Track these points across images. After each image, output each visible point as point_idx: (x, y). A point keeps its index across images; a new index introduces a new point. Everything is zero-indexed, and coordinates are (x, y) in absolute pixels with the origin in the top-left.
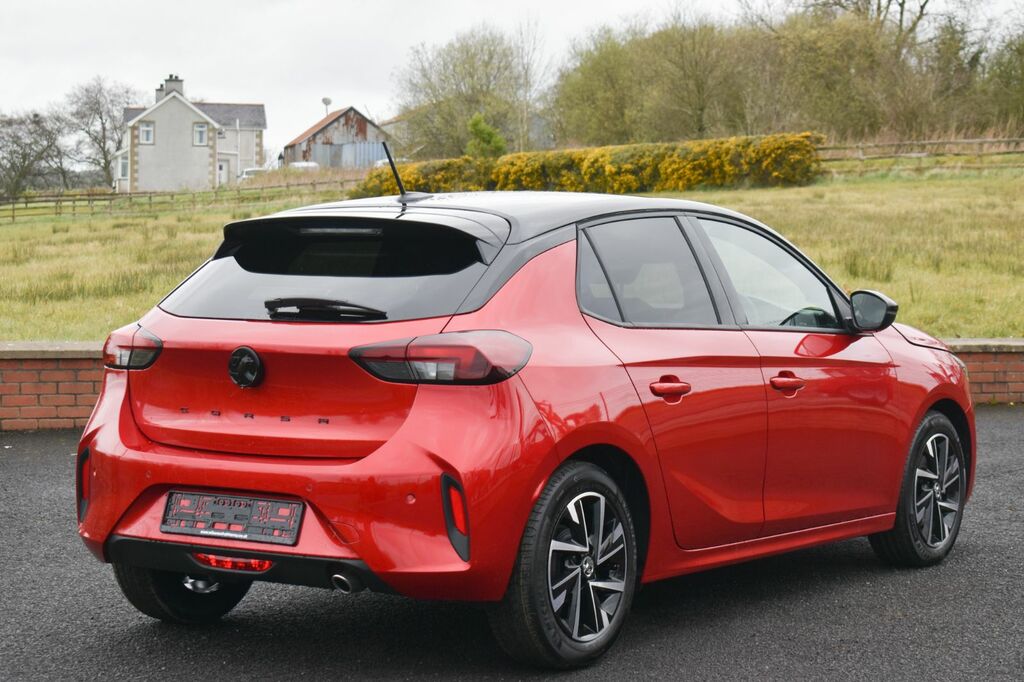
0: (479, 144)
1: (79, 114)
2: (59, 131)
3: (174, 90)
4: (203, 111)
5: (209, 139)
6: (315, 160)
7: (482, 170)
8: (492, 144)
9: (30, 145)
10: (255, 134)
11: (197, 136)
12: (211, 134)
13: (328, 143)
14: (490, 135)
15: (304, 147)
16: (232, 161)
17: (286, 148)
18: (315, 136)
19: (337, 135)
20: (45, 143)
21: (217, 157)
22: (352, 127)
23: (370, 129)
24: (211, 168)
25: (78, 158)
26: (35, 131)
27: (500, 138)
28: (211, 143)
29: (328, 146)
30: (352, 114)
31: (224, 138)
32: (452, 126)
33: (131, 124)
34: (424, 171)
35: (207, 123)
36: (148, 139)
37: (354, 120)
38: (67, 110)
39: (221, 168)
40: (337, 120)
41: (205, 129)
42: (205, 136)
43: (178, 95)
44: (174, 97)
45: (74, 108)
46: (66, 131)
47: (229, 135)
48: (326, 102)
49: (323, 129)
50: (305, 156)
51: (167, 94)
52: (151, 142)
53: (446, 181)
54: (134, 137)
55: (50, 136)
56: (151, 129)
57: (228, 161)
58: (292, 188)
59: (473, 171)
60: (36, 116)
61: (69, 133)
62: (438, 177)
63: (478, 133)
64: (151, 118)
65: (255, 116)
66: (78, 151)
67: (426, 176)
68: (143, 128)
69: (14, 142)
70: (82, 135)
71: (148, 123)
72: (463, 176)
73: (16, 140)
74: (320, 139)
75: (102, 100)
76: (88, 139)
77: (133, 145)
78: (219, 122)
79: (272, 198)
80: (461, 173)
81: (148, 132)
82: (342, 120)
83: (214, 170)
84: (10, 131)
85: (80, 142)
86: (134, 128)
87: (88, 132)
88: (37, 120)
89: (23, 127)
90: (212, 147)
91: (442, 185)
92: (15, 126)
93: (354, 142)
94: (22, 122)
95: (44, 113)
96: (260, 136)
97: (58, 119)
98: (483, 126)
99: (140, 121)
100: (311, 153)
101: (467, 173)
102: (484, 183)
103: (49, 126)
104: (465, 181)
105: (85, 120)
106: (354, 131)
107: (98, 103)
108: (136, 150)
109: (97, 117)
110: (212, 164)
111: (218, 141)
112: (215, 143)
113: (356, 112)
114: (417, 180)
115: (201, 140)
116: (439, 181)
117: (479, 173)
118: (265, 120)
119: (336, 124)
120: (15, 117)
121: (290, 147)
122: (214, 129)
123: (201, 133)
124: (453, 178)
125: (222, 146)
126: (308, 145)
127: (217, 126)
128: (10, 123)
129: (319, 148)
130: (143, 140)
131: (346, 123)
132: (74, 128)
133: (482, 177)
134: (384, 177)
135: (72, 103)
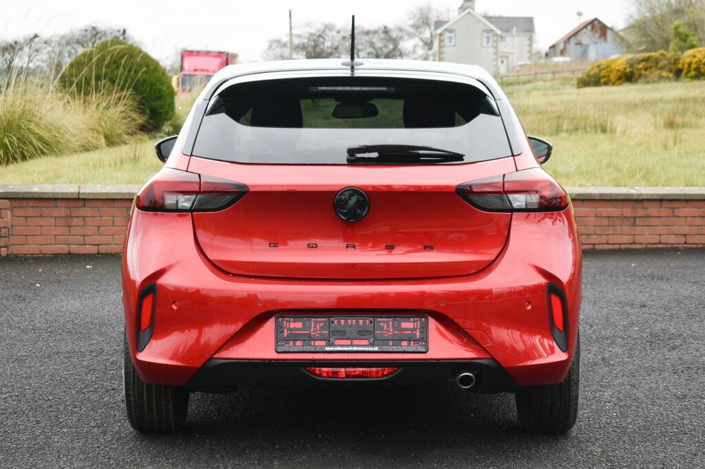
0: (678, 42)
1: (416, 27)
2: (401, 38)
3: (469, 7)
4: (491, 22)
5: (494, 42)
6: (569, 56)
7: (672, 61)
8: (688, 42)
9: (381, 48)
10: (527, 38)
11: (485, 40)
12: (495, 38)
13: (579, 43)
14: (687, 36)
15: (561, 47)
16: (511, 57)
17: (550, 48)
18: (569, 38)
19: (585, 38)
20: (391, 47)
21: (499, 54)
22: (597, 32)
23: (609, 33)
24: (495, 63)
25: (414, 56)
26: (385, 39)
27: (693, 40)
28: (495, 45)
29: (579, 46)
30: (596, 23)
31: (504, 41)
32: (663, 30)
33: (439, 31)
34: (631, 62)
35: (492, 31)
36: (450, 42)
37: (598, 28)
38: (407, 23)
39: (502, 62)
40: (586, 27)
41: (491, 35)
42: (491, 40)
43: (471, 11)
44: (469, 13)
45: (411, 22)
46: (406, 38)
47: (508, 38)
48: (580, 14)
49: (576, 34)
50: (562, 53)
51: (465, 10)
52: (453, 44)
53: (646, 69)
54: (441, 41)
55: (395, 42)
56: (452, 35)
57: (507, 57)
58: (539, 76)
59: (666, 62)
60: (385, 28)
61: (407, 40)
62: (641, 66)
63: (678, 34)
64: (453, 27)
65: (527, 26)
66: (414, 52)
67: (631, 66)
68: (447, 35)
69: (370, 46)
70: (416, 41)
71: (451, 31)
72: (659, 66)
73: (372, 44)
74: (573, 41)
75: (431, 16)
76: (421, 44)
77: (440, 47)
78: (501, 29)
79: (524, 83)
80: (657, 63)
81: (451, 38)
82: (589, 27)
83: (497, 63)
84: (368, 38)
85: (415, 46)
86: (441, 35)
87: (421, 39)
88: (386, 31)
89: (376, 35)
90: (496, 48)
91: (643, 72)
92: (371, 35)
93: (596, 43)
94: (376, 32)
95: (391, 26)
96: (531, 39)
97: (401, 30)
98: (682, 30)
99: (446, 30)
100: (567, 51)
101: (662, 63)
102: (673, 70)
103: (394, 34)
104: (660, 69)
105: (420, 30)
106: (598, 35)
107: (427, 18)
108: (442, 50)
109: (427, 28)
110: (496, 60)
111: (500, 43)
112: (497, 45)
113: (600, 22)
114: (625, 69)
115: (488, 42)
116: (640, 70)
117: (670, 63)
118: (533, 28)
119: (584, 30)
120: (372, 28)
121: (553, 47)
122: (497, 35)
123: (488, 38)
124: (651, 67)
125: (504, 47)
126: (565, 46)
127: (499, 32)
128: (367, 33)
129: (572, 47)
130: (447, 42)
131: (592, 29)
132: (411, 36)
133: (672, 66)
134: (602, 67)
135: (411, 18)
